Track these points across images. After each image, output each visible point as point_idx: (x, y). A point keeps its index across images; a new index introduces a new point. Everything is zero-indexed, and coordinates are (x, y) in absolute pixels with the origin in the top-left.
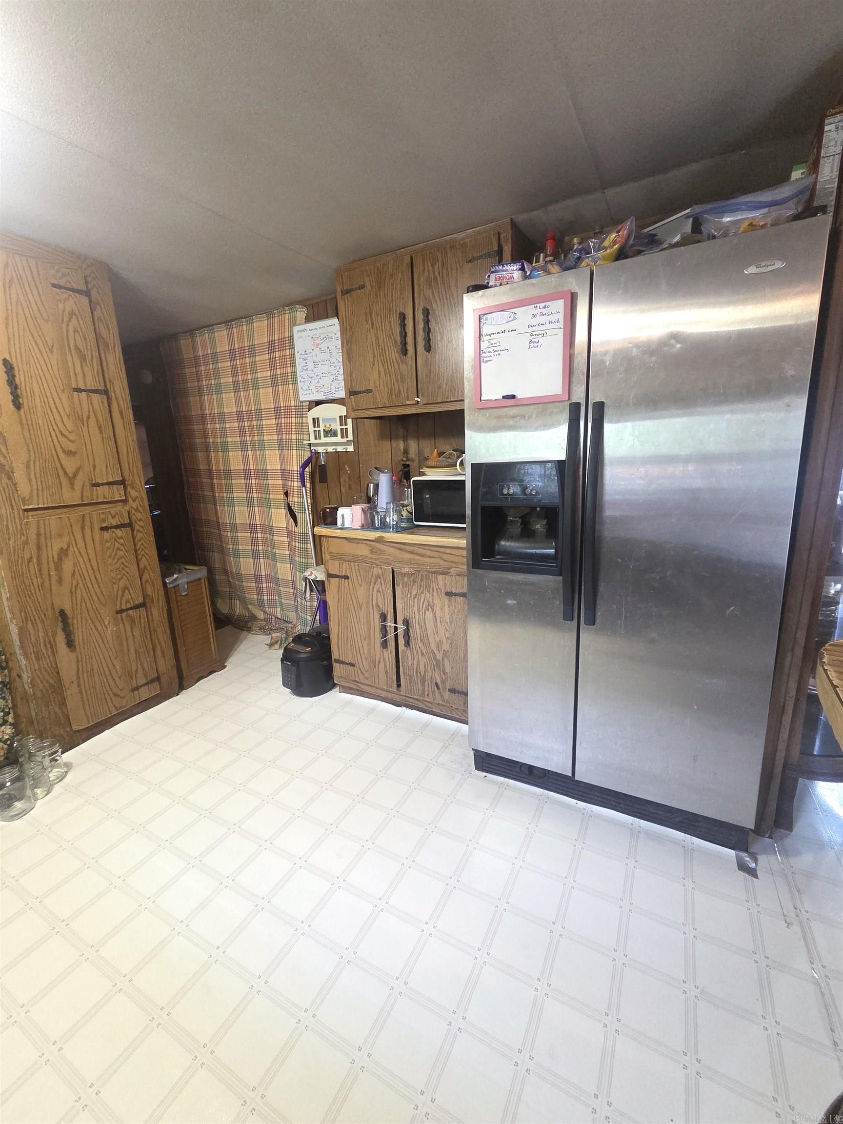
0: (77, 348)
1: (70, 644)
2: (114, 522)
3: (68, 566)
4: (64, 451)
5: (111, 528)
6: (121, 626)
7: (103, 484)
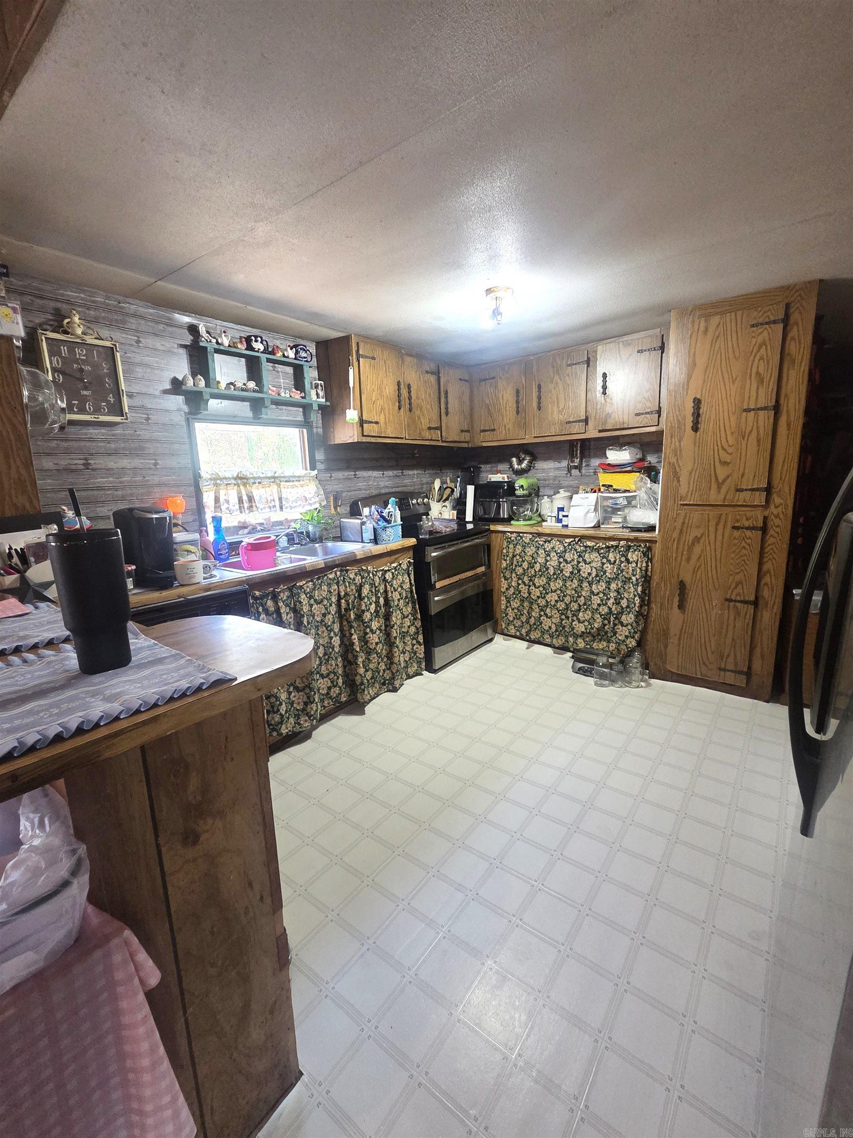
0: (758, 373)
1: (681, 606)
2: (747, 524)
3: (697, 550)
4: (720, 461)
5: (742, 528)
6: (726, 612)
7: (746, 490)
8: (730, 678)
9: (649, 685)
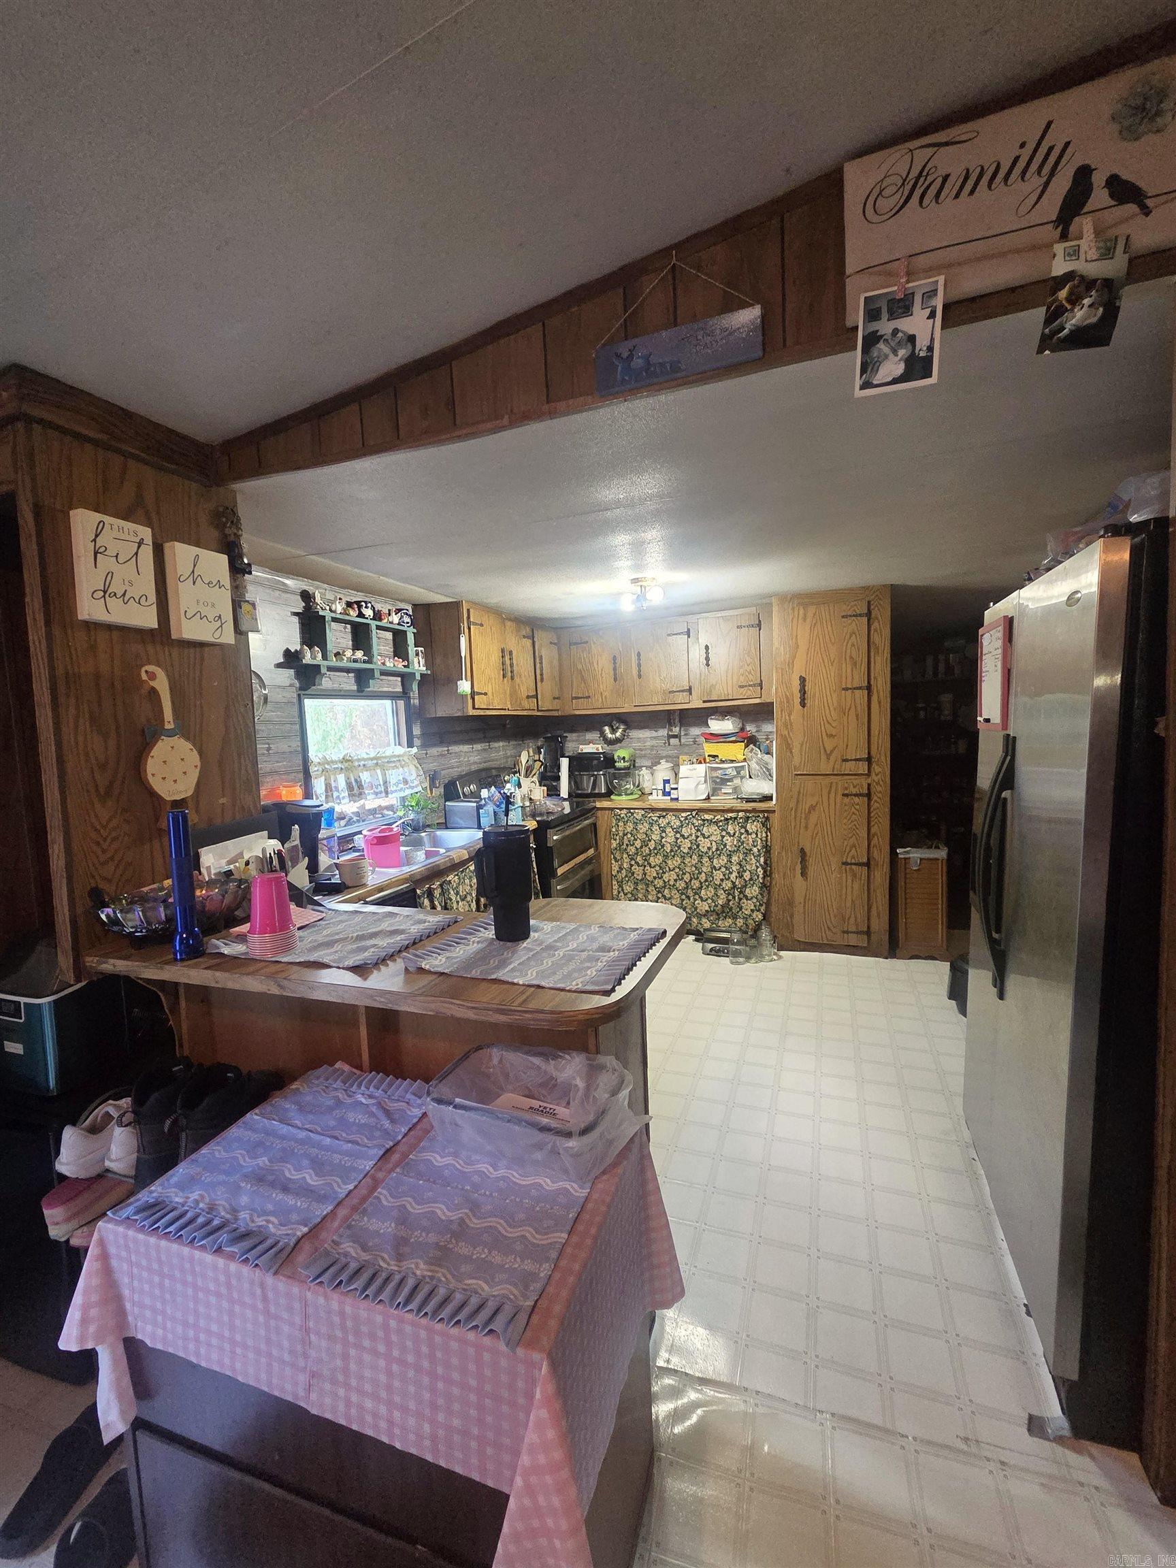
0: (851, 657)
1: (804, 874)
2: (854, 791)
3: (813, 819)
4: (827, 734)
5: (851, 795)
6: (844, 875)
7: (851, 760)
8: (853, 940)
9: (780, 957)
